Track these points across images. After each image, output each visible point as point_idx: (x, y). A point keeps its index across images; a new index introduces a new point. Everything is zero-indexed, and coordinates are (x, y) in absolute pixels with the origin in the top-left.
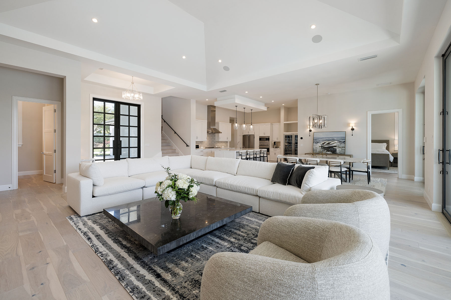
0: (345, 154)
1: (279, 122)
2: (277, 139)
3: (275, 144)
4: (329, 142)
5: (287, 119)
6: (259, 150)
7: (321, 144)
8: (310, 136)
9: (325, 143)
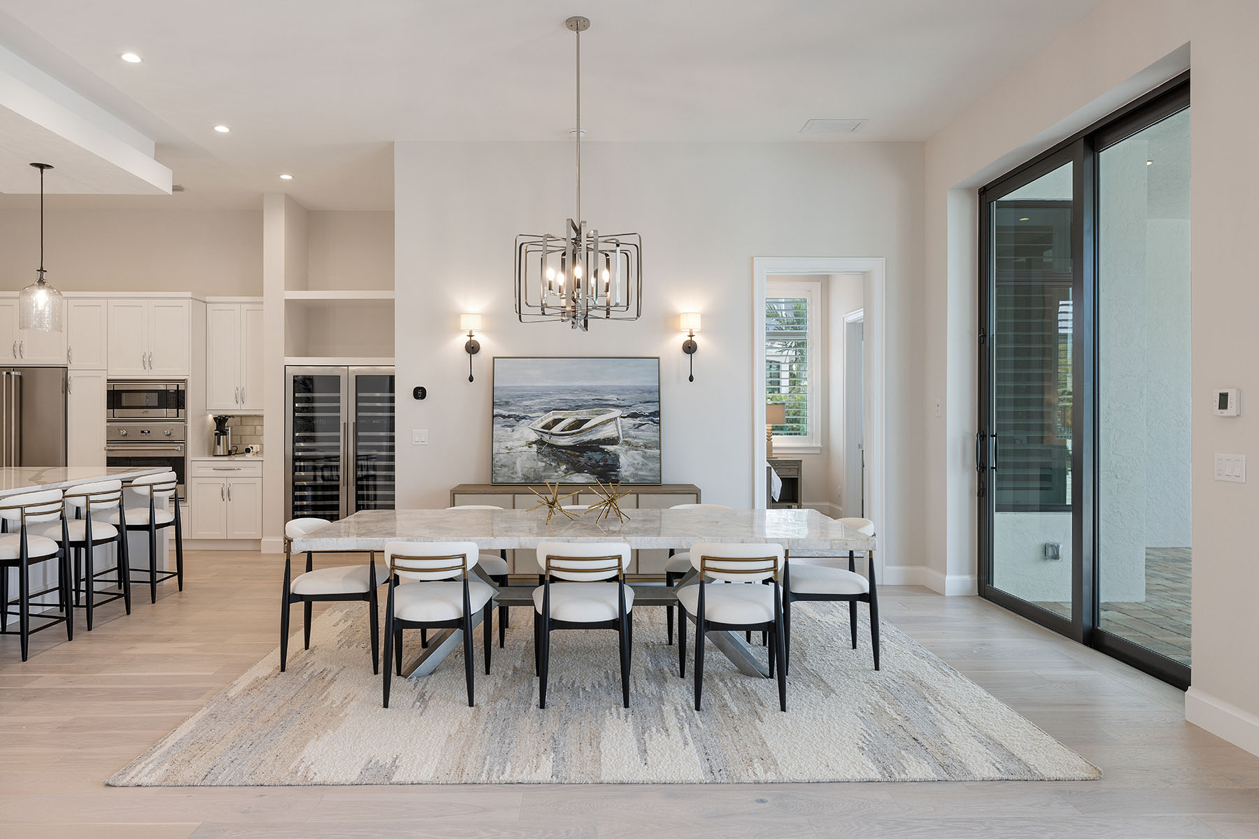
0: (663, 483)
1: (254, 287)
2: (240, 398)
3: (224, 433)
4: (580, 417)
5: (301, 274)
6: (112, 481)
7: (538, 427)
8: (471, 379)
9: (556, 422)
